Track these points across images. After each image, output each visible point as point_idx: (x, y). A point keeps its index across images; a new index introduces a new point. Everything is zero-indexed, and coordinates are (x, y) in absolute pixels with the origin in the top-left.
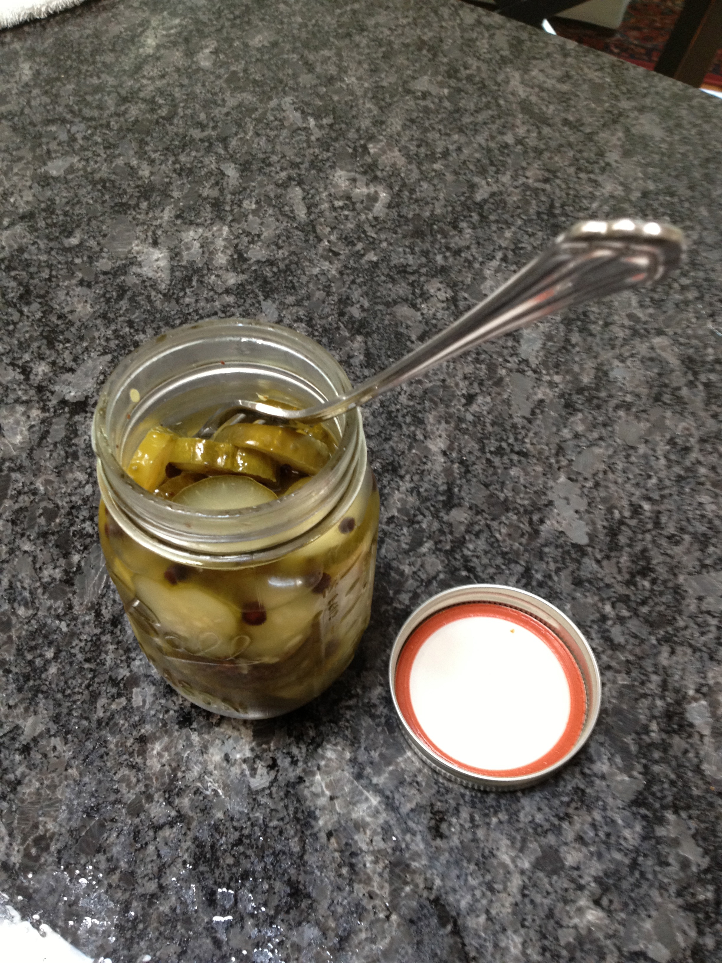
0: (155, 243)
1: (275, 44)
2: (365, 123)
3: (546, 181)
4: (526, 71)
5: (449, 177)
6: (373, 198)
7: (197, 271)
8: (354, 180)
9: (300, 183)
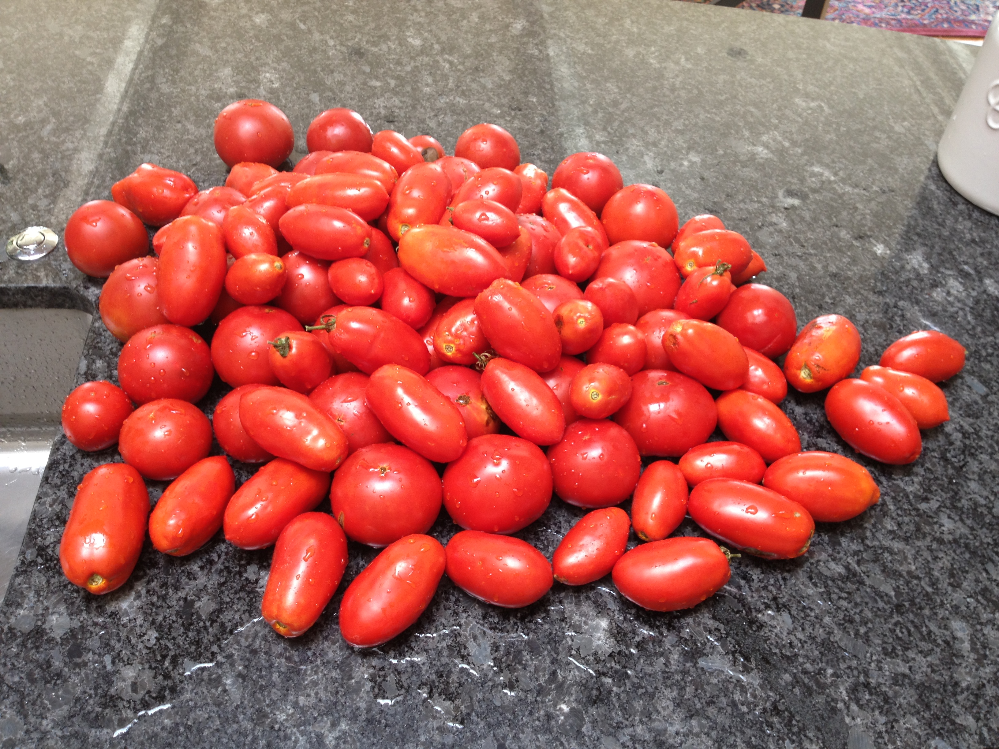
0: (754, 145)
1: (709, 51)
2: (786, 77)
3: (880, 85)
4: (828, 40)
5: (841, 91)
6: (820, 107)
7: (782, 151)
8: (806, 101)
9: (786, 107)
